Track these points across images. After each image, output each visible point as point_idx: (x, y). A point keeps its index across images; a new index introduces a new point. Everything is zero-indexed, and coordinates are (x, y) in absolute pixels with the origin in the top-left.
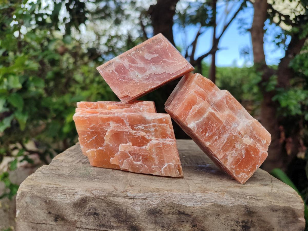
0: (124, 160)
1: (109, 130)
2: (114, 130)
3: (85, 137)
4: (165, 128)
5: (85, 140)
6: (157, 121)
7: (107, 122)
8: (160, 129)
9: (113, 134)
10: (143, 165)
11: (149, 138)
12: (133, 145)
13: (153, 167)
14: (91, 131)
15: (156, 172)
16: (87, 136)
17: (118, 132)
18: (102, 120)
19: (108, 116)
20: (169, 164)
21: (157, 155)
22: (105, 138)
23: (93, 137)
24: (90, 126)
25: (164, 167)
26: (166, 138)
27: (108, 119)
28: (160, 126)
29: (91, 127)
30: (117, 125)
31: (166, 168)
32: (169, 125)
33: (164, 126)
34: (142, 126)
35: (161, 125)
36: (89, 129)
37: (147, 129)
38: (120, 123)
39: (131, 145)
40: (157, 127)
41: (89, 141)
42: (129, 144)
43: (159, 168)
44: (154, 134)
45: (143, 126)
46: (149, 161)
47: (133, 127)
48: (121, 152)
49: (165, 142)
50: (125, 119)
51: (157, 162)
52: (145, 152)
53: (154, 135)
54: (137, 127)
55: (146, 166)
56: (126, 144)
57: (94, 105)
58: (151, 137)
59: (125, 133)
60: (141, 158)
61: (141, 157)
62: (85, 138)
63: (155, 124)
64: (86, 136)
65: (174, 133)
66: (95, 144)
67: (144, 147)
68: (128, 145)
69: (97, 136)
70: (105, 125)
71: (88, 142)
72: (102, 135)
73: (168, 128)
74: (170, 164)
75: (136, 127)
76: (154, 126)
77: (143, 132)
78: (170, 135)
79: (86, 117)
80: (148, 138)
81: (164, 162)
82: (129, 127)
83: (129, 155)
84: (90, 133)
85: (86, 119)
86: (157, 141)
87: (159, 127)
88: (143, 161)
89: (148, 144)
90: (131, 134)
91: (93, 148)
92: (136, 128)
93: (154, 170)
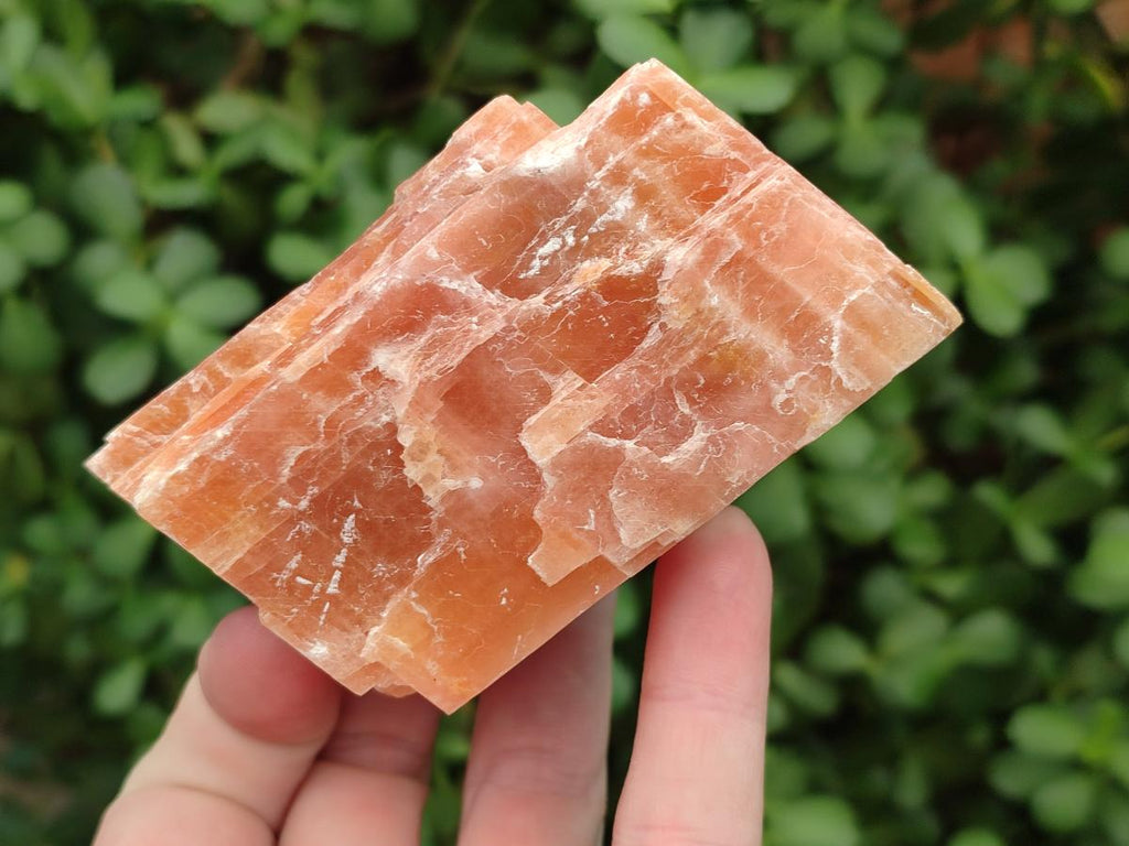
0: (604, 498)
1: (400, 412)
2: (429, 379)
3: (293, 578)
4: (680, 138)
5: (309, 589)
6: (615, 138)
7: (356, 368)
8: (660, 169)
9: (440, 414)
10: (723, 436)
11: (645, 263)
12: (590, 374)
13: (780, 398)
14: (304, 504)
15: (814, 410)
16: (299, 557)
17: (458, 378)
18: (320, 387)
19: (339, 329)
20: (845, 303)
21: (750, 312)
22: (412, 472)
23: (339, 528)
24: (283, 480)
25: (835, 346)
26: (725, 190)
27: (353, 353)
28: (647, 153)
29: (291, 481)
30: (423, 340)
31: (847, 344)
32: (688, 103)
33: (666, 132)
34: (557, 234)
35: (645, 139)
36: (283, 503)
37: (593, 230)
38: (428, 315)
39: (580, 382)
40: (636, 172)
41: (337, 575)
42: (566, 385)
43: (814, 377)
44: (648, 223)
45: (564, 228)
46: (735, 383)
47: (515, 280)
48: (556, 464)
49: (735, 209)
50: (440, 274)
51: (779, 352)
52: (683, 350)
53: (655, 231)
54: (536, 263)
55: (739, 425)
56: (546, 402)
57: (196, 389)
58: (647, 253)
59: (500, 347)
60: (685, 409)
61: (679, 398)
62: (300, 580)
63: (612, 160)
64: (293, 565)
65: (743, 129)
66: (380, 569)
67: (650, 333)
68: (564, 394)
69: (357, 503)
70: (360, 400)
71: (332, 588)
72: (384, 477)
73: (693, 127)
74: (853, 297)
75: (528, 269)
76: (618, 177)
77: (587, 264)
78: (734, 155)
79: (216, 450)
80: (636, 268)
81: (815, 318)
82: (493, 297)
83: (613, 442)
84: (306, 527)
85: (223, 458)
86: (694, 239)
87: (646, 162)
88: (705, 412)
89: (664, 298)
90: (533, 326)
91: (386, 598)
92: (531, 273)
93: (799, 412)
